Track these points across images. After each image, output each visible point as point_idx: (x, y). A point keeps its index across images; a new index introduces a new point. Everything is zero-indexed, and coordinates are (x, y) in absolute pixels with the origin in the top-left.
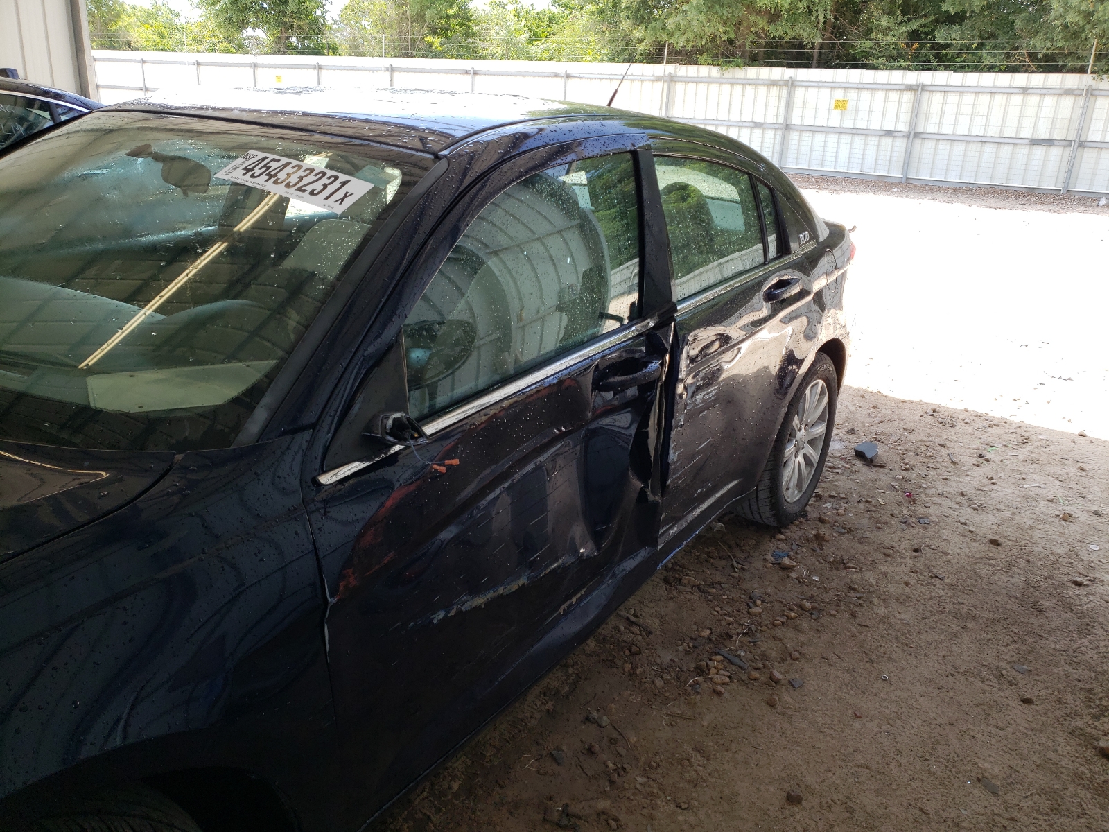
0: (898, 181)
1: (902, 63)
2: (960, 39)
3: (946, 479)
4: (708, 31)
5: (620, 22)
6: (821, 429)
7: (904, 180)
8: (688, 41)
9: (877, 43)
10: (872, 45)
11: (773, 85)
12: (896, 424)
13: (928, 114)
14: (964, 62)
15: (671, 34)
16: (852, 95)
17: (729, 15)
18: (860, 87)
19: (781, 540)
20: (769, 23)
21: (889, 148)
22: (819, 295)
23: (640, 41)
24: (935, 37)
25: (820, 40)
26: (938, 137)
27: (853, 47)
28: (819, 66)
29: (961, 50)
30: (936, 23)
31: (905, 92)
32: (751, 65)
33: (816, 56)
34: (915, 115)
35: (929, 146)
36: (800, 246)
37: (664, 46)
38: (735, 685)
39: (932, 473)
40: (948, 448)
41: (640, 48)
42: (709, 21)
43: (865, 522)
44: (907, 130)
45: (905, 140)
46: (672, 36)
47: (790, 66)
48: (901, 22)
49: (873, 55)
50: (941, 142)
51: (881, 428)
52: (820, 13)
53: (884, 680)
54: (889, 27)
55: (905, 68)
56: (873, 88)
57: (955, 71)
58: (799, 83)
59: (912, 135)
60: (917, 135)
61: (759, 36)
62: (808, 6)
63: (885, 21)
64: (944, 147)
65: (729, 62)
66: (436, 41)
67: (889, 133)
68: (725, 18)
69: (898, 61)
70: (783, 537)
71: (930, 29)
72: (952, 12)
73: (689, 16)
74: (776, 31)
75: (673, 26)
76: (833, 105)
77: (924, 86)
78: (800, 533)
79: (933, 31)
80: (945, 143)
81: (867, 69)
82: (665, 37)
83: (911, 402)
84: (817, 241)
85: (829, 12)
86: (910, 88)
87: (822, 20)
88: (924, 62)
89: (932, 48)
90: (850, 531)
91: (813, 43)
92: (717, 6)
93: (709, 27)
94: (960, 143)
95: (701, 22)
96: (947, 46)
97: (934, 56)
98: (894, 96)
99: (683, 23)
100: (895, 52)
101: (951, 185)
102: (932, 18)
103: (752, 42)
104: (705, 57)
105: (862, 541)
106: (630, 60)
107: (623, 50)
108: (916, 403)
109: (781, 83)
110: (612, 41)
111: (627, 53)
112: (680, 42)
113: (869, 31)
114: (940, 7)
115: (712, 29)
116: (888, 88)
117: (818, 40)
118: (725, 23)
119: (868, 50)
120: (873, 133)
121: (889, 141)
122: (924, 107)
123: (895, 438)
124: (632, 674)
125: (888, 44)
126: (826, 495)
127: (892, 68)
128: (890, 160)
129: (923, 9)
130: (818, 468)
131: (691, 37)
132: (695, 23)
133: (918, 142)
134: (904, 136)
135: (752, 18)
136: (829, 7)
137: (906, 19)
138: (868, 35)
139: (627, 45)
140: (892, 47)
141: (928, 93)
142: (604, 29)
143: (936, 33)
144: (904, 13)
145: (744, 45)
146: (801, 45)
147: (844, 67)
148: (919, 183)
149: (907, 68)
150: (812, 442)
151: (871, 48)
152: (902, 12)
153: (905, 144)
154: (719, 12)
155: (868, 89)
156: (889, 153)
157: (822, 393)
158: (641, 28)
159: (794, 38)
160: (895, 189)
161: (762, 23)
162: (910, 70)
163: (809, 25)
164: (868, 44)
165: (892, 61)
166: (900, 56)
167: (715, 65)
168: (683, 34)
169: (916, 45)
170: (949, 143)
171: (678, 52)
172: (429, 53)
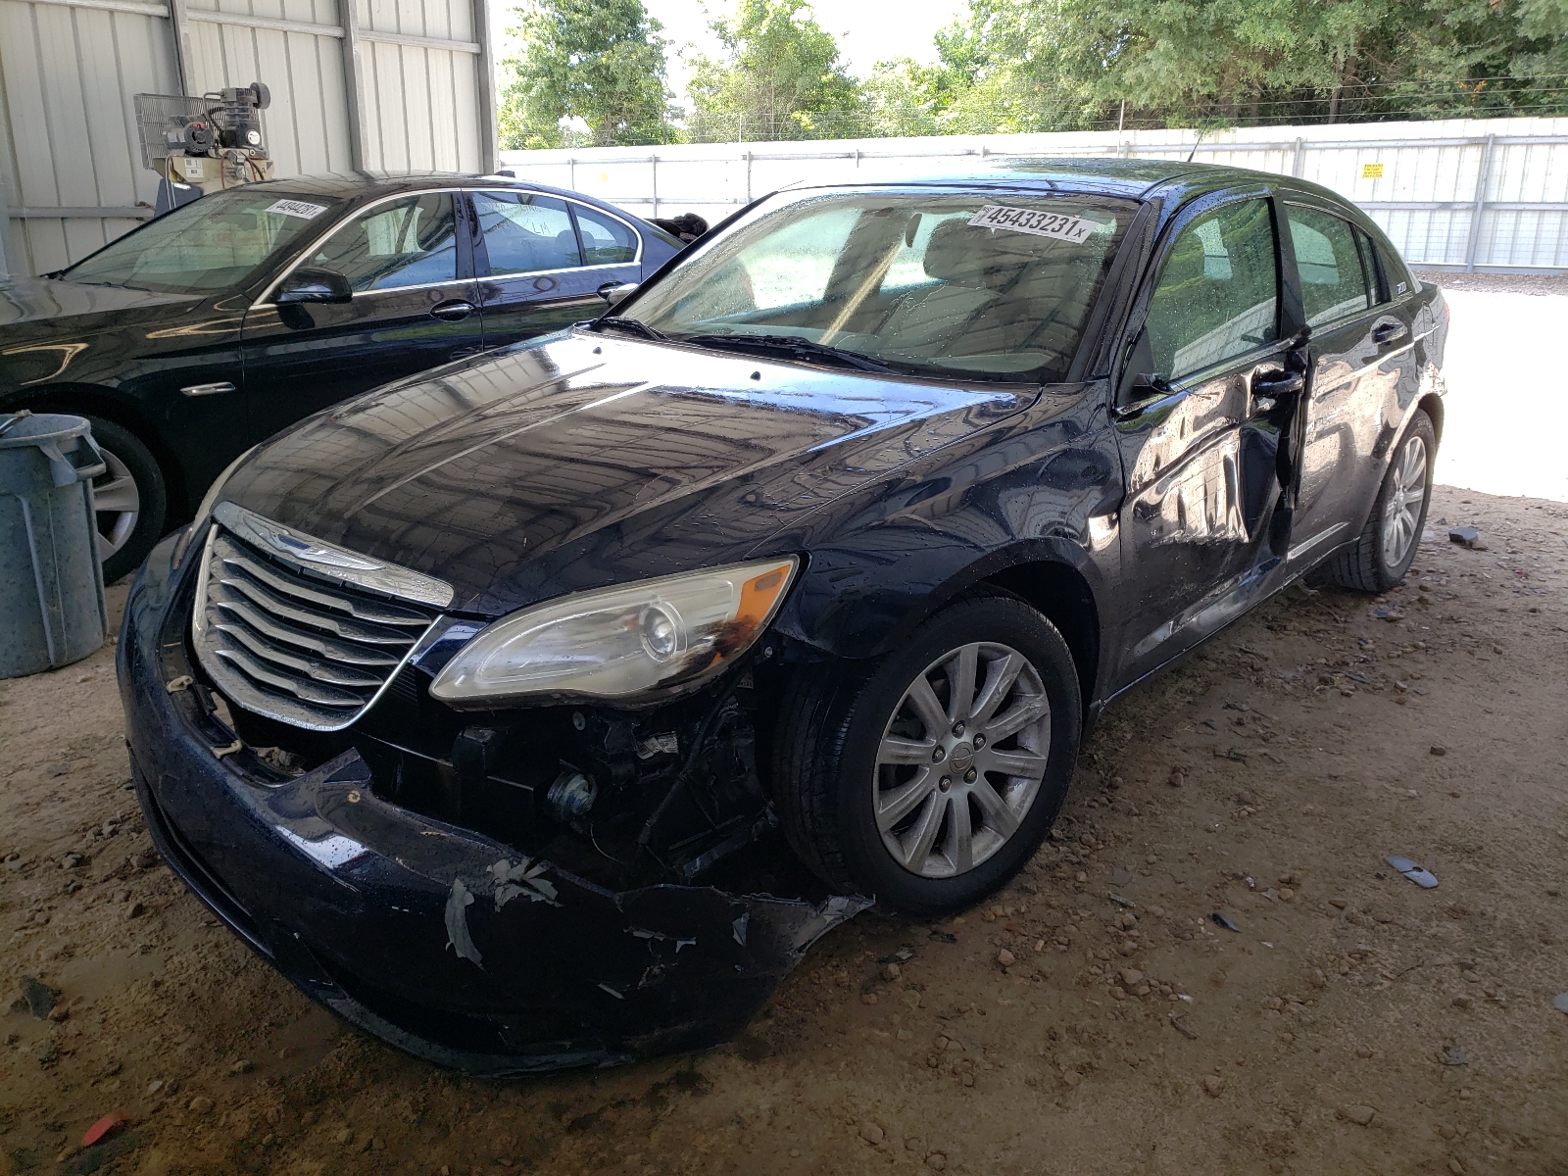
0: (1460, 270)
1: (1461, 108)
2: (1546, 72)
3: (1562, 560)
4: (1182, 85)
5: (1058, 79)
6: (1418, 494)
7: (1469, 269)
8: (1152, 98)
9: (1425, 85)
10: (1416, 87)
11: (1274, 150)
12: (1495, 515)
13: (1503, 176)
14: (1553, 103)
15: (1129, 90)
16: (1388, 157)
17: (1210, 61)
18: (1401, 146)
19: (1382, 603)
20: (1266, 67)
21: (1447, 226)
22: (1419, 345)
23: (1086, 102)
24: (1509, 71)
25: (1340, 86)
26: (1520, 207)
27: (1388, 91)
28: (1337, 121)
29: (1548, 86)
30: (1509, 52)
31: (1468, 149)
32: (1242, 123)
33: (1333, 106)
34: (1484, 179)
35: (1506, 221)
36: (1400, 295)
37: (1119, 106)
38: (1361, 692)
39: (1544, 556)
40: (1562, 536)
41: (1087, 110)
42: (1182, 70)
43: (1472, 590)
44: (1472, 200)
45: (1470, 214)
46: (1130, 92)
47: (1295, 122)
48: (1459, 54)
49: (1419, 100)
50: (1524, 214)
51: (1477, 519)
52: (1339, 49)
53: (1512, 692)
54: (1440, 63)
55: (1466, 116)
56: (1421, 146)
57: (1541, 116)
58: (1311, 145)
59: (1480, 206)
60: (1488, 206)
61: (1251, 87)
62: (1323, 42)
63: (1435, 54)
64: (1529, 221)
65: (1212, 123)
66: (805, 119)
67: (1445, 206)
68: (1205, 65)
69: (1455, 107)
70: (1382, 600)
71: (1501, 61)
72: (1532, 37)
73: (1154, 66)
74: (1275, 79)
75: (1133, 81)
76: (1361, 171)
77: (1495, 138)
78: (1402, 597)
79: (1507, 63)
80: (1529, 214)
81: (1410, 120)
82: (1121, 95)
83: (1510, 498)
84: (1414, 292)
85: (1352, 48)
86: (1474, 142)
87: (1341, 58)
88: (1495, 105)
89: (1506, 86)
90: (1456, 597)
91: (1329, 91)
92: (1194, 50)
93: (1183, 78)
94: (1553, 214)
95: (1172, 72)
96: (1526, 83)
97: (1509, 97)
98: (1452, 154)
99: (1145, 76)
100: (1451, 94)
101: (1541, 273)
102: (1504, 46)
103: (1243, 94)
104: (1177, 118)
105: (1469, 605)
106: (1072, 128)
107: (1062, 115)
108: (1518, 499)
109: (1285, 146)
110: (1045, 105)
111: (1067, 118)
112: (1140, 100)
113: (1414, 68)
114: (1514, 31)
115: (1187, 80)
116: (1442, 145)
117: (1337, 86)
118: (1204, 71)
119: (1410, 95)
120: (1421, 206)
121: (1443, 217)
122: (1497, 167)
123: (1496, 527)
124: (1259, 683)
125: (1440, 85)
126: (1424, 570)
127: (1446, 117)
128: (1448, 243)
129: (1490, 35)
130: (1414, 535)
131: (1157, 91)
132: (1163, 74)
133: (1489, 217)
134: (1467, 209)
135: (1242, 63)
136: (1352, 41)
137: (1465, 50)
138: (1409, 74)
139: (1067, 108)
140: (1447, 88)
141: (1502, 148)
142: (1036, 89)
143: (1510, 66)
144: (1462, 40)
145: (1230, 99)
146: (1311, 94)
147: (1375, 119)
148: (1492, 272)
149: (1469, 116)
150: (1409, 506)
151: (1415, 92)
152: (1459, 39)
153: (1469, 220)
154: (1197, 58)
155: (1412, 147)
156: (1446, 234)
157: (1420, 455)
158: (1089, 85)
159: (1302, 86)
160: (1458, 282)
161: (1255, 69)
162: (1474, 118)
163: (1324, 67)
164: (1411, 86)
165: (1447, 106)
166: (1458, 99)
167: (1190, 128)
168: (1146, 89)
169: (1483, 84)
170: (1537, 214)
171: (1138, 114)
172: (799, 134)
